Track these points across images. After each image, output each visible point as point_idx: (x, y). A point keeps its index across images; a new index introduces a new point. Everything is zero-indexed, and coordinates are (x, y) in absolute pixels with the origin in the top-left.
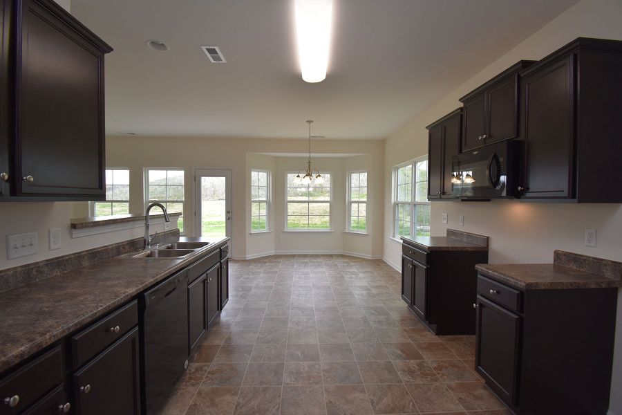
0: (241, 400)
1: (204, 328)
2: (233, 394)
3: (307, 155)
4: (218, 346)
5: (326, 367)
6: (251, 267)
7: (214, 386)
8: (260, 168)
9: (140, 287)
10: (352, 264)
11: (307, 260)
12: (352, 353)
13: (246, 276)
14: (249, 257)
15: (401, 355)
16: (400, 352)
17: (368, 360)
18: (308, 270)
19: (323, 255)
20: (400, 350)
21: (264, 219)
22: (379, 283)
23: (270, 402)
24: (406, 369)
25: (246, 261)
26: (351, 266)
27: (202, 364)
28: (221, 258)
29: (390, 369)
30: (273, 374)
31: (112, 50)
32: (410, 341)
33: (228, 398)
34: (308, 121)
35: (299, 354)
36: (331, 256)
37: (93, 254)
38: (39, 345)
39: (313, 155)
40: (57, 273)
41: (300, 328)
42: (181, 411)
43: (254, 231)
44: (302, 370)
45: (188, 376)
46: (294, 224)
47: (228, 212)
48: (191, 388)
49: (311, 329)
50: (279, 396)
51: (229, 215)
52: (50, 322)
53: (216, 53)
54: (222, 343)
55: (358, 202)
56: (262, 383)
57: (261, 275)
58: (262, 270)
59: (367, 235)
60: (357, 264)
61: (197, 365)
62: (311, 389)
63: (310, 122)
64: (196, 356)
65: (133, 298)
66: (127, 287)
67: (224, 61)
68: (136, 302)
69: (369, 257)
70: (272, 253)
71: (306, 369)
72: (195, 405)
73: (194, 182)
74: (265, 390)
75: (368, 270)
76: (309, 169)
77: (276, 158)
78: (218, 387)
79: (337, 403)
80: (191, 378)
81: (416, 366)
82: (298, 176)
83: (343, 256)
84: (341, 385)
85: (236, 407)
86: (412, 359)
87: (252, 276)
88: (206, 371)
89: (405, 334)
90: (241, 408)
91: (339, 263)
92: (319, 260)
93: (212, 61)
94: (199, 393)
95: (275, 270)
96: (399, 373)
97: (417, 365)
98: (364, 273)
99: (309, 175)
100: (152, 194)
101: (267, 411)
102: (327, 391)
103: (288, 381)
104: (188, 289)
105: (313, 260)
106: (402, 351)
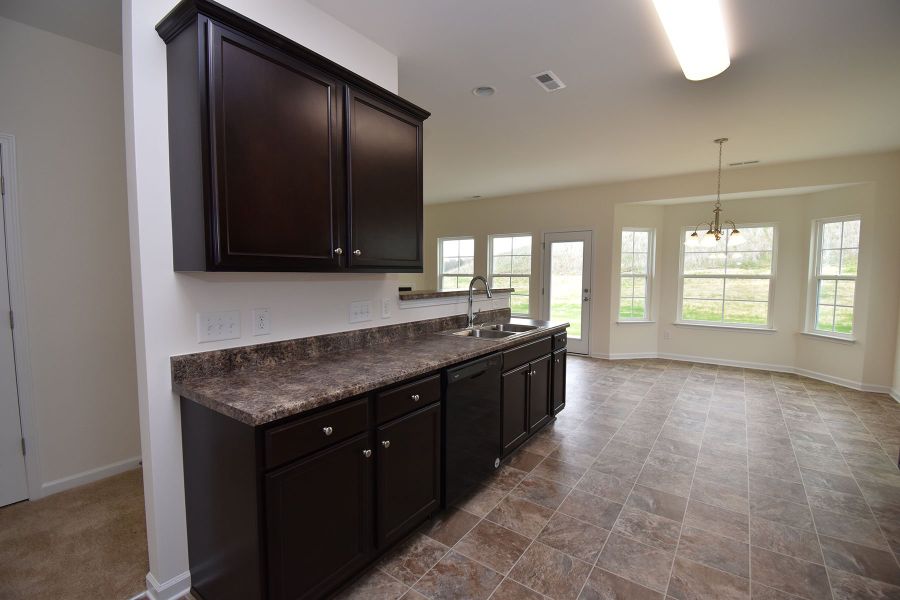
0: (551, 526)
1: (525, 430)
2: (545, 516)
3: (714, 197)
4: (542, 457)
5: (690, 534)
6: (613, 370)
7: (525, 499)
8: (636, 226)
9: (444, 363)
10: (809, 393)
11: (714, 374)
12: (747, 532)
13: (603, 382)
14: (613, 356)
15: (854, 566)
16: (854, 560)
17: (775, 550)
18: (710, 389)
19: (748, 370)
20: (856, 557)
21: (641, 302)
22: (861, 436)
23: (588, 543)
24: (854, 590)
25: (608, 361)
26: (807, 396)
27: (517, 470)
28: (553, 347)
29: (817, 577)
30: (601, 513)
31: (429, 114)
32: (889, 549)
33: (537, 517)
34: (717, 141)
35: (651, 502)
36: (767, 373)
37: (418, 326)
38: (350, 392)
39: (723, 197)
40: (386, 340)
41: (665, 469)
42: (484, 510)
43: (622, 319)
44: (647, 523)
45: (500, 478)
46: (712, 314)
47: (585, 291)
48: (500, 492)
49: (683, 475)
50: (603, 542)
51: (587, 295)
52: (363, 377)
53: (550, 79)
54: (547, 456)
55: (836, 278)
56: (583, 517)
57: (625, 384)
58: (629, 377)
59: (854, 342)
60: (821, 393)
61: (512, 469)
62: (654, 552)
63: (720, 141)
64: (513, 460)
65: (434, 372)
66: (431, 360)
67: (562, 86)
68: (438, 376)
69: (857, 384)
70: (653, 354)
71: (655, 524)
72: (499, 510)
73: (542, 251)
74: (585, 527)
75: (841, 408)
76: (717, 221)
77: (666, 207)
78: (529, 501)
79: (690, 586)
80: (502, 481)
81: (880, 593)
82: (694, 234)
83: (793, 377)
84: (706, 565)
85: (543, 531)
86: (875, 578)
87: (611, 383)
88: (520, 479)
89: (883, 534)
90: (549, 534)
91: (780, 388)
92: (738, 377)
93: (547, 90)
94: (507, 500)
95: (650, 380)
96: (834, 591)
97: (884, 592)
98: (831, 412)
99: (715, 230)
100: (497, 266)
101: (580, 551)
102: (678, 564)
103: (620, 529)
104: (502, 378)
105: (725, 376)
106: (860, 560)
